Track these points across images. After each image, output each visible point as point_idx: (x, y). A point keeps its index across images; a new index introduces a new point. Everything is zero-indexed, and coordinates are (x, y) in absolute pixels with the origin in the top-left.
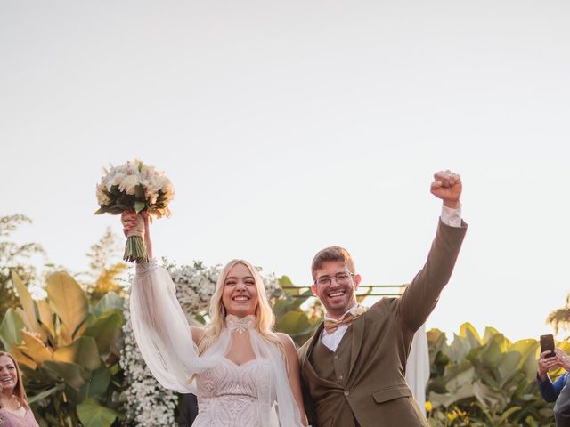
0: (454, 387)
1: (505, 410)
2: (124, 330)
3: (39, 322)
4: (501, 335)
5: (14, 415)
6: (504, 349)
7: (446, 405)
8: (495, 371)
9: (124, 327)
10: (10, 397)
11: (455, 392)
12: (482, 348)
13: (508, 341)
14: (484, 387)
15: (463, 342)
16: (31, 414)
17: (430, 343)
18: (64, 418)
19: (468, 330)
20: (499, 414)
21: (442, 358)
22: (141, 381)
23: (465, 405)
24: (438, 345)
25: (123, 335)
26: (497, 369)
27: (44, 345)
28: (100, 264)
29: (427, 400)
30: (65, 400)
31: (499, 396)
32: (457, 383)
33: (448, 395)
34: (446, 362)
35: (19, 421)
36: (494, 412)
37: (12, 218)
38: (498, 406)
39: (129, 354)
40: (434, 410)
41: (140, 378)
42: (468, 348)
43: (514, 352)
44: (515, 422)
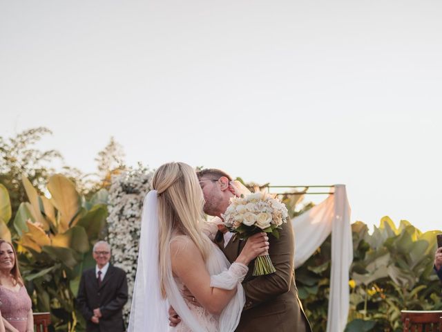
0: (373, 269)
1: (414, 287)
2: (108, 221)
3: (43, 214)
4: (412, 227)
5: (10, 291)
6: (415, 238)
7: (366, 283)
8: (407, 257)
9: (108, 219)
10: (7, 276)
11: (373, 273)
12: (396, 237)
13: (418, 231)
14: (397, 269)
15: (381, 232)
16: (24, 290)
17: (354, 233)
18: (63, 290)
19: (386, 222)
20: (409, 291)
21: (364, 245)
22: (121, 262)
23: (382, 283)
24: (361, 235)
25: (107, 225)
26: (408, 254)
27: (44, 233)
28: (105, 167)
29: (350, 279)
30: (65, 276)
31: (409, 276)
32: (375, 266)
33: (367, 275)
34: (367, 249)
35: (14, 296)
36: (405, 290)
37: (37, 130)
38: (408, 285)
39: (111, 240)
40: (357, 287)
41: (120, 260)
42: (385, 236)
43: (423, 241)
44: (422, 297)
